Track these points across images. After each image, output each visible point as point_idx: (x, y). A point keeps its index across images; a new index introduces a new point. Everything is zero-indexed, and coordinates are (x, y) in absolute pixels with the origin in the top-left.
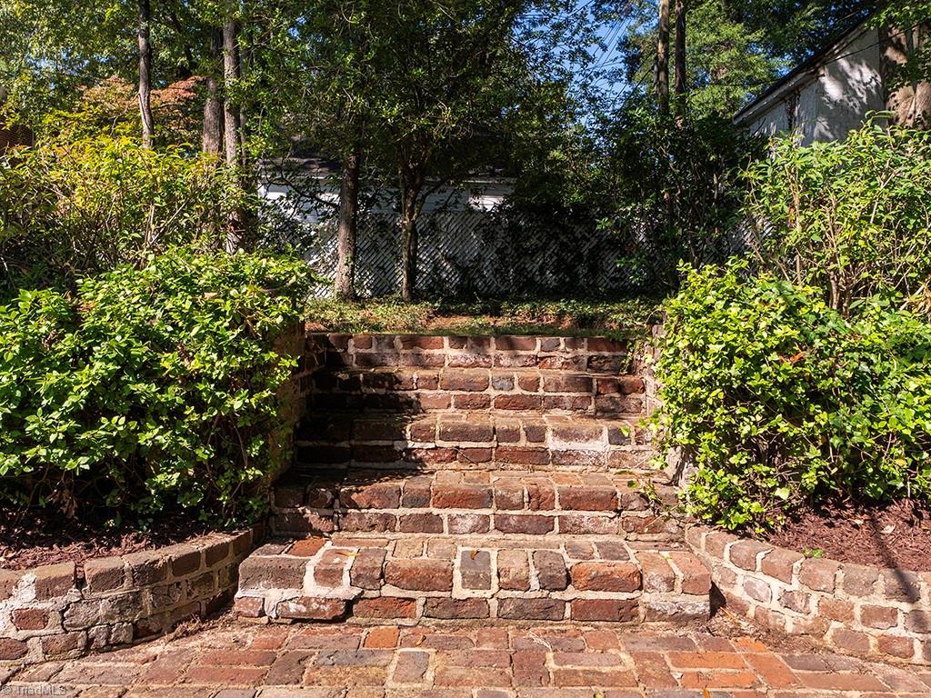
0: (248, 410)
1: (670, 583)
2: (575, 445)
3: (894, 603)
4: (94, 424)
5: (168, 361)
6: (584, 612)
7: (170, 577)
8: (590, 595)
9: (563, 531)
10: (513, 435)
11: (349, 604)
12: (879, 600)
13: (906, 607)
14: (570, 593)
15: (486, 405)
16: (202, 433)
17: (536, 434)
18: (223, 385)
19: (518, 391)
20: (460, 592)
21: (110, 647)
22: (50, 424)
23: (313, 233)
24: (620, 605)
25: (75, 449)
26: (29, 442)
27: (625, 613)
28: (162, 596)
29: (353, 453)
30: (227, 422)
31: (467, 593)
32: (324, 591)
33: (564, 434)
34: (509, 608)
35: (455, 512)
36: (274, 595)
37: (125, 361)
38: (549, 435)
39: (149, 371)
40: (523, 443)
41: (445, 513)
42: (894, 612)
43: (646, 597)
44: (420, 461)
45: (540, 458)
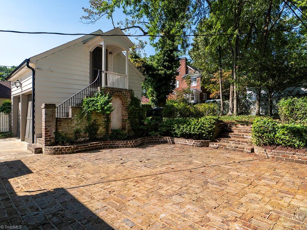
0: (210, 130)
1: (247, 149)
2: (247, 137)
3: (264, 152)
4: (199, 130)
5: (204, 125)
6: (238, 151)
7: (204, 143)
8: (239, 149)
9: (241, 145)
10: (241, 135)
11: (218, 147)
12: (263, 151)
13: (265, 152)
14: (237, 149)
15: (241, 132)
16: (207, 132)
17: (243, 135)
18: (209, 128)
19: (245, 131)
20: (227, 147)
21: (199, 147)
22: (196, 130)
23: (252, 102)
24: (242, 150)
25: (198, 132)
26: (195, 131)
27: (242, 151)
28: (203, 144)
29: (224, 136)
30: (209, 131)
31: (228, 147)
32: (216, 146)
33: (246, 135)
34: (231, 149)
35: (231, 141)
36: (212, 146)
37: (201, 125)
38: (244, 135)
39: (203, 126)
40: (242, 136)
41: (229, 141)
42: (264, 153)
43: (244, 150)
44: (231, 137)
45: (244, 138)
